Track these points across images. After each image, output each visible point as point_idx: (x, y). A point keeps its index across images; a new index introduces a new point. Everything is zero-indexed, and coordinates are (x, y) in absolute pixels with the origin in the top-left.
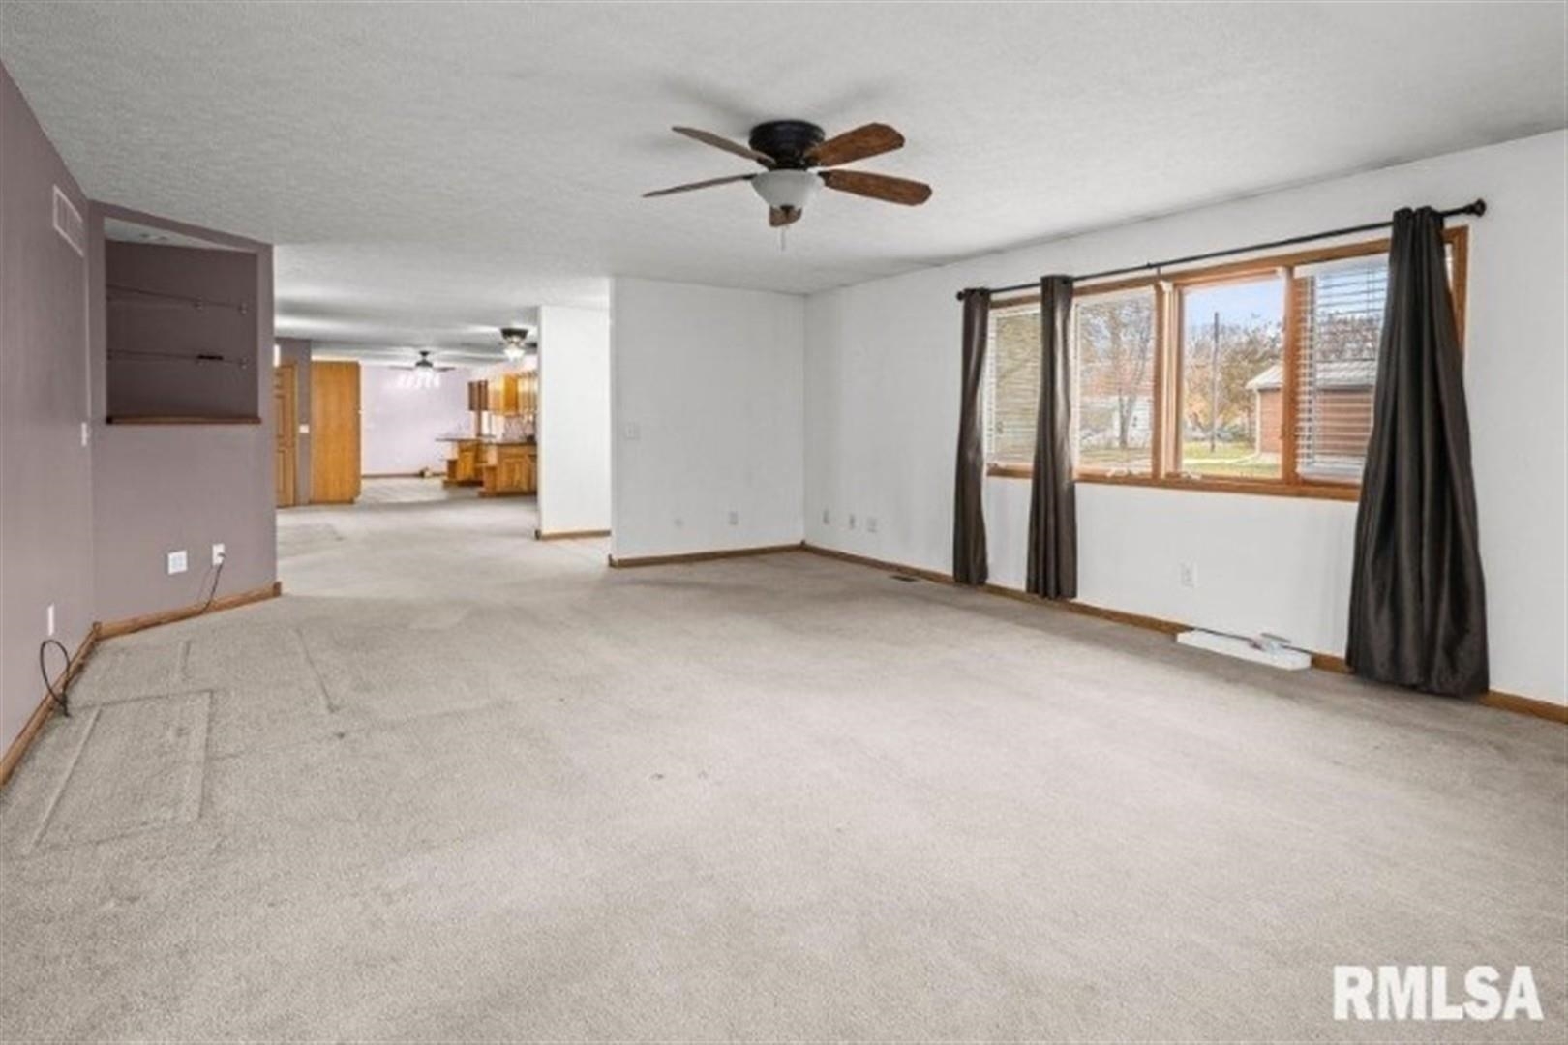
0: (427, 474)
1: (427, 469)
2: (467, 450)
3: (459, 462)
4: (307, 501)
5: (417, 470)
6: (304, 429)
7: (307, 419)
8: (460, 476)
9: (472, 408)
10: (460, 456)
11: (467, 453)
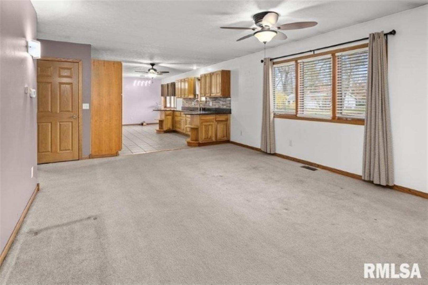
0: (144, 124)
1: (145, 122)
2: (169, 115)
3: (165, 121)
4: (87, 156)
5: (140, 123)
6: (86, 106)
7: (88, 100)
8: (165, 128)
9: (162, 95)
10: (165, 118)
11: (168, 117)
